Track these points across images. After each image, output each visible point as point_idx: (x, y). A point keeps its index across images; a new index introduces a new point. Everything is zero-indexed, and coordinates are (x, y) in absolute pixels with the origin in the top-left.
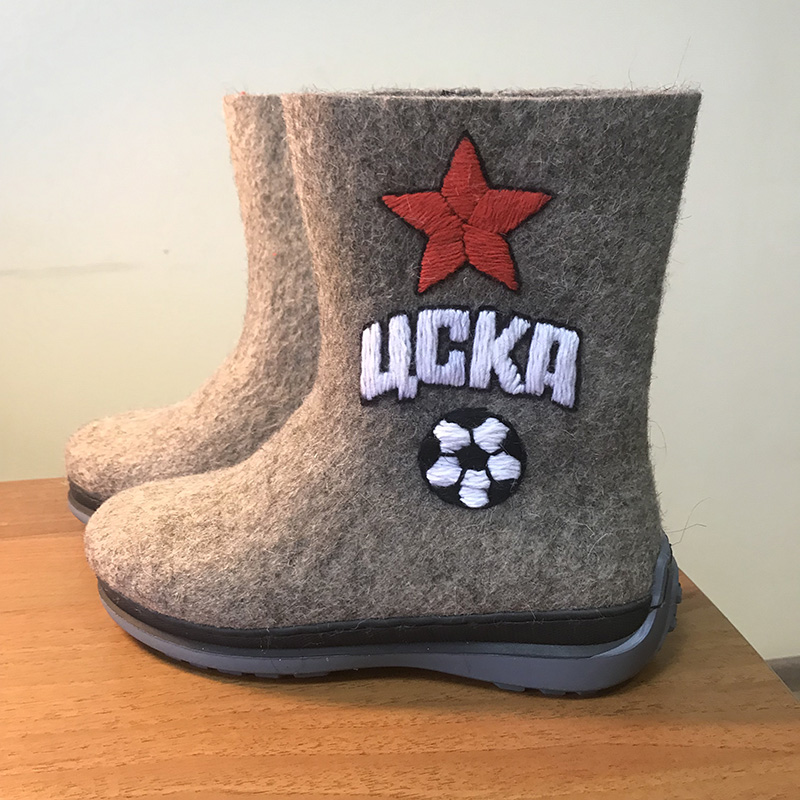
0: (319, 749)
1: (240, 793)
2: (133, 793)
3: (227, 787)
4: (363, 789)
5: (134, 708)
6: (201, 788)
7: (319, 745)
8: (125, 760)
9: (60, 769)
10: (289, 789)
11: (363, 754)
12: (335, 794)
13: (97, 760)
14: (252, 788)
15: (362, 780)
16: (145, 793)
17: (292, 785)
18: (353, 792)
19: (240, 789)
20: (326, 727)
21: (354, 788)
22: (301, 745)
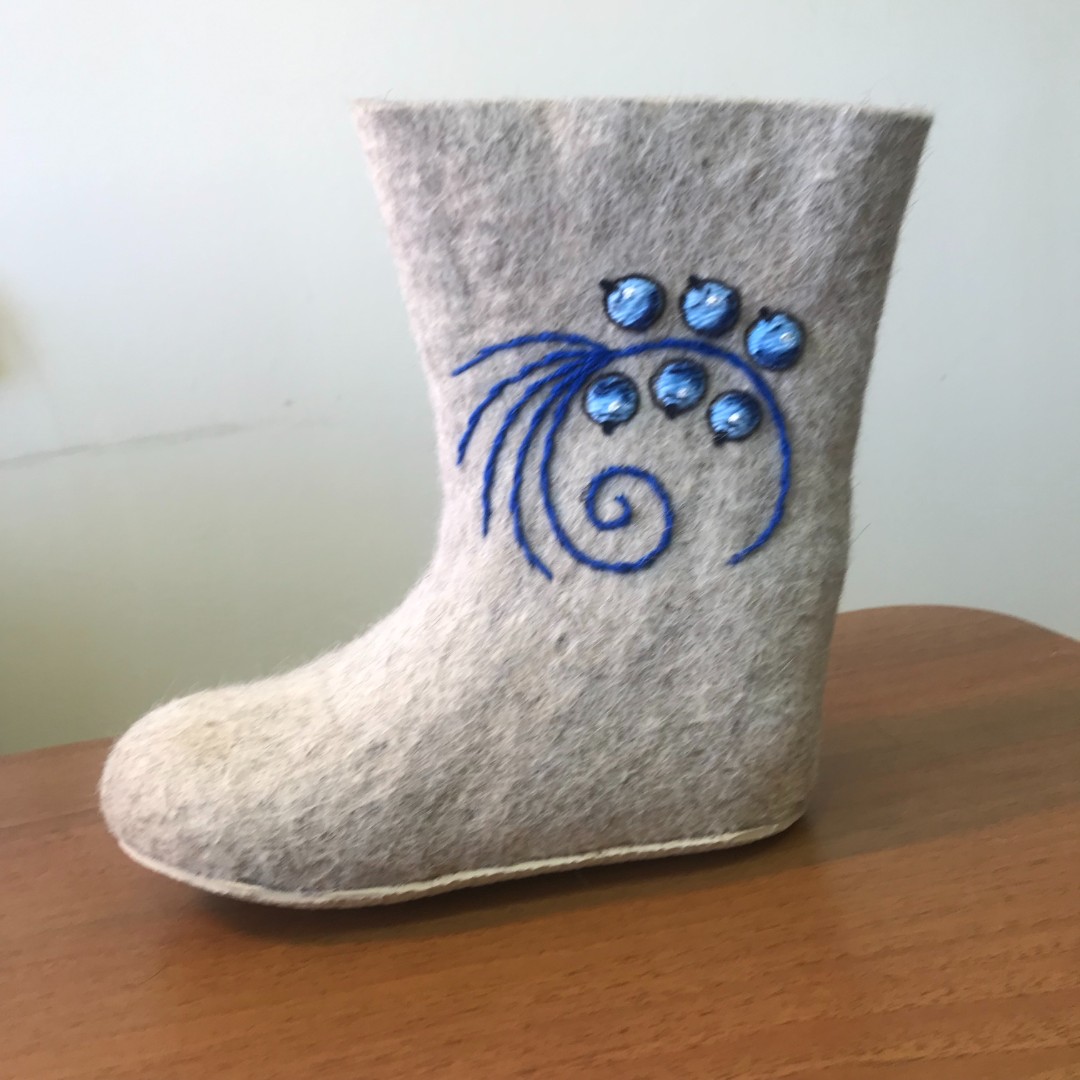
1: (889, 1064)
5: (657, 976)
6: (828, 1063)
7: (950, 992)
8: (694, 1040)
9: (611, 1063)
10: (953, 1050)
11: (1020, 995)
12: (1023, 1050)
13: (656, 1045)
14: (900, 1055)
15: (1044, 1028)
17: (952, 1044)
18: (1040, 1044)
19: (884, 1058)
20: (944, 968)
21: (1042, 1040)
22: (925, 993)
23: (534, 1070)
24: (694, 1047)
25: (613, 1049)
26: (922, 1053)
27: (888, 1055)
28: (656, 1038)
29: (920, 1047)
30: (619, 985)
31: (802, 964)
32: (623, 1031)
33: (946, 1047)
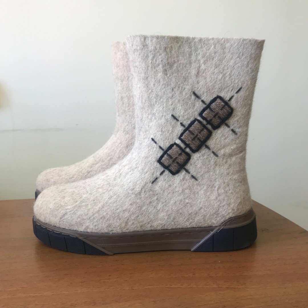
0: (194, 275)
1: (173, 288)
2: (134, 288)
3: (167, 286)
4: (215, 286)
5: (122, 265)
6: (158, 287)
7: (194, 274)
9: (104, 282)
10: (189, 286)
11: (211, 276)
12: (206, 288)
14: (176, 286)
15: (213, 283)
16: (138, 288)
18: (211, 287)
19: (172, 287)
20: (194, 269)
21: (212, 286)
22: (187, 274)
23: (84, 282)
24: (126, 280)
25: (105, 279)
26: (181, 286)
27: (173, 286)
28: (117, 278)
29: (181, 285)
30: (112, 266)
31: (159, 265)
32: (110, 276)
33: (188, 286)
